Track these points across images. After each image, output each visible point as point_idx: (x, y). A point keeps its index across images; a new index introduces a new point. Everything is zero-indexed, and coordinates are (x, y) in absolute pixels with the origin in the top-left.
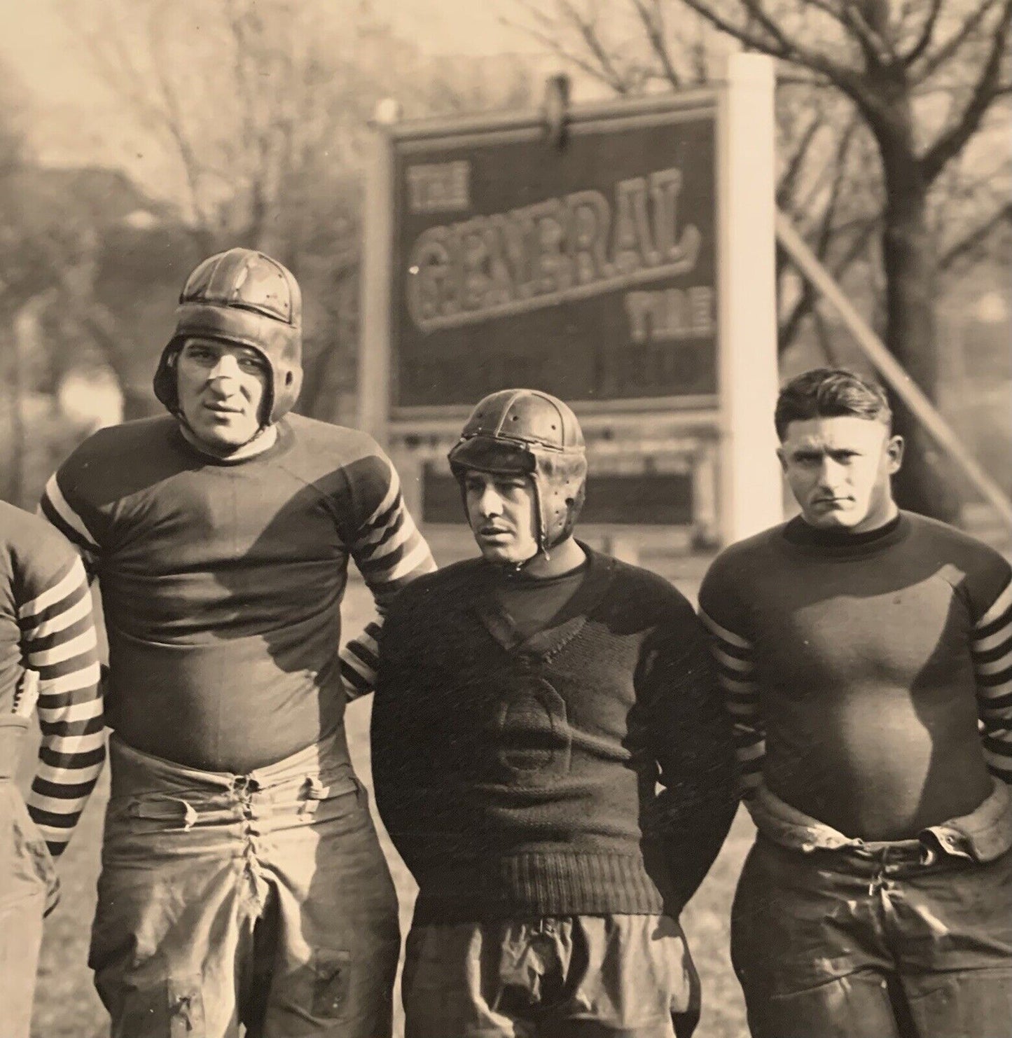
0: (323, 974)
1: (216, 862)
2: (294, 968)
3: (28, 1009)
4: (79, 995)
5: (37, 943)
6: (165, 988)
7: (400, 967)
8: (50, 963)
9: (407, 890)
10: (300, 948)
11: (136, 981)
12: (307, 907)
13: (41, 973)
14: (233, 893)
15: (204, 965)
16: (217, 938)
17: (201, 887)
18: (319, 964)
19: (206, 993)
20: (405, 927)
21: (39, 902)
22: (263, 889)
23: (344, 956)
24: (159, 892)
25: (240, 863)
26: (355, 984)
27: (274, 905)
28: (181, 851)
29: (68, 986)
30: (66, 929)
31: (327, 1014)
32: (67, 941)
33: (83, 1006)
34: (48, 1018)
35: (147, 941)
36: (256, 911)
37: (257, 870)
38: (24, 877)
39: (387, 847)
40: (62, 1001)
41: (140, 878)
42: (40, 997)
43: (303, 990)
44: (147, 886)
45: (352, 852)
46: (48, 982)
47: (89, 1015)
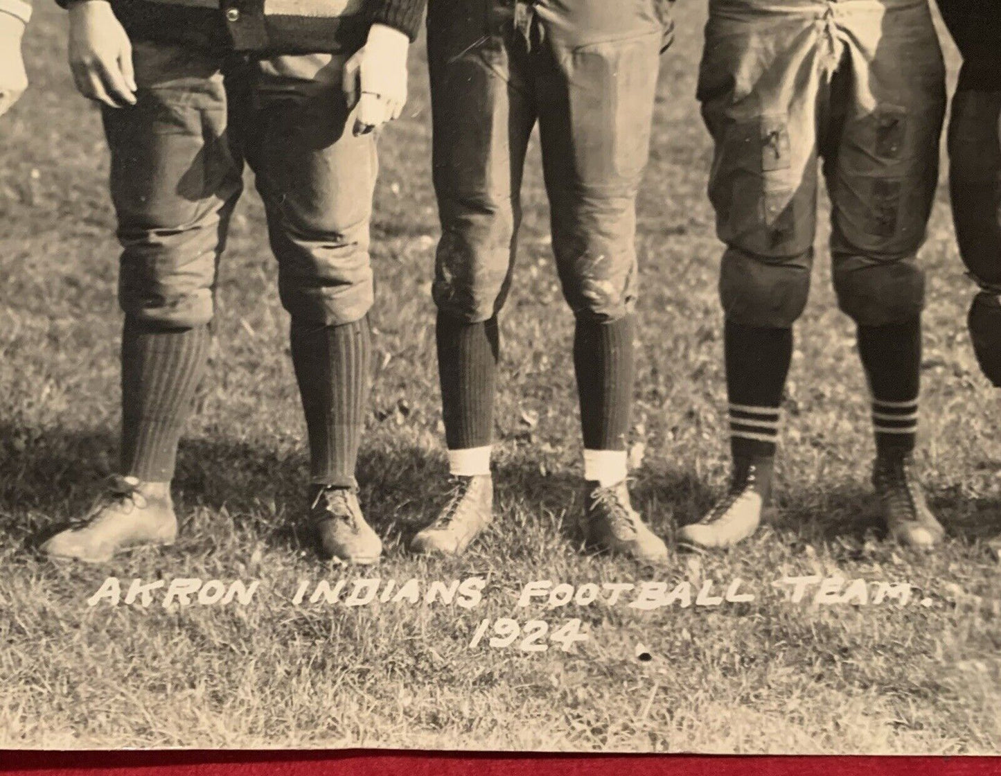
0: (885, 122)
1: (801, 21)
2: (861, 116)
3: (647, 129)
4: (689, 122)
5: (654, 75)
6: (758, 123)
7: (946, 122)
8: (666, 93)
9: (953, 61)
10: (867, 99)
11: (735, 114)
12: (874, 66)
13: (659, 100)
14: (815, 49)
15: (790, 106)
16: (801, 84)
17: (789, 41)
18: (880, 113)
19: (791, 129)
20: (951, 91)
21: (656, 40)
22: (839, 49)
23: (902, 109)
24: (754, 42)
25: (821, 24)
26: (910, 132)
27: (847, 62)
28: (774, 8)
29: (679, 113)
30: (678, 66)
31: (888, 155)
32: (679, 76)
33: (692, 131)
34: (664, 138)
35: (745, 80)
36: (833, 66)
37: (835, 32)
38: (644, 17)
39: (938, 23)
40: (675, 124)
41: (739, 28)
42: (657, 120)
43: (869, 134)
44: (745, 36)
45: (911, 24)
46: (663, 108)
47: (697, 139)
